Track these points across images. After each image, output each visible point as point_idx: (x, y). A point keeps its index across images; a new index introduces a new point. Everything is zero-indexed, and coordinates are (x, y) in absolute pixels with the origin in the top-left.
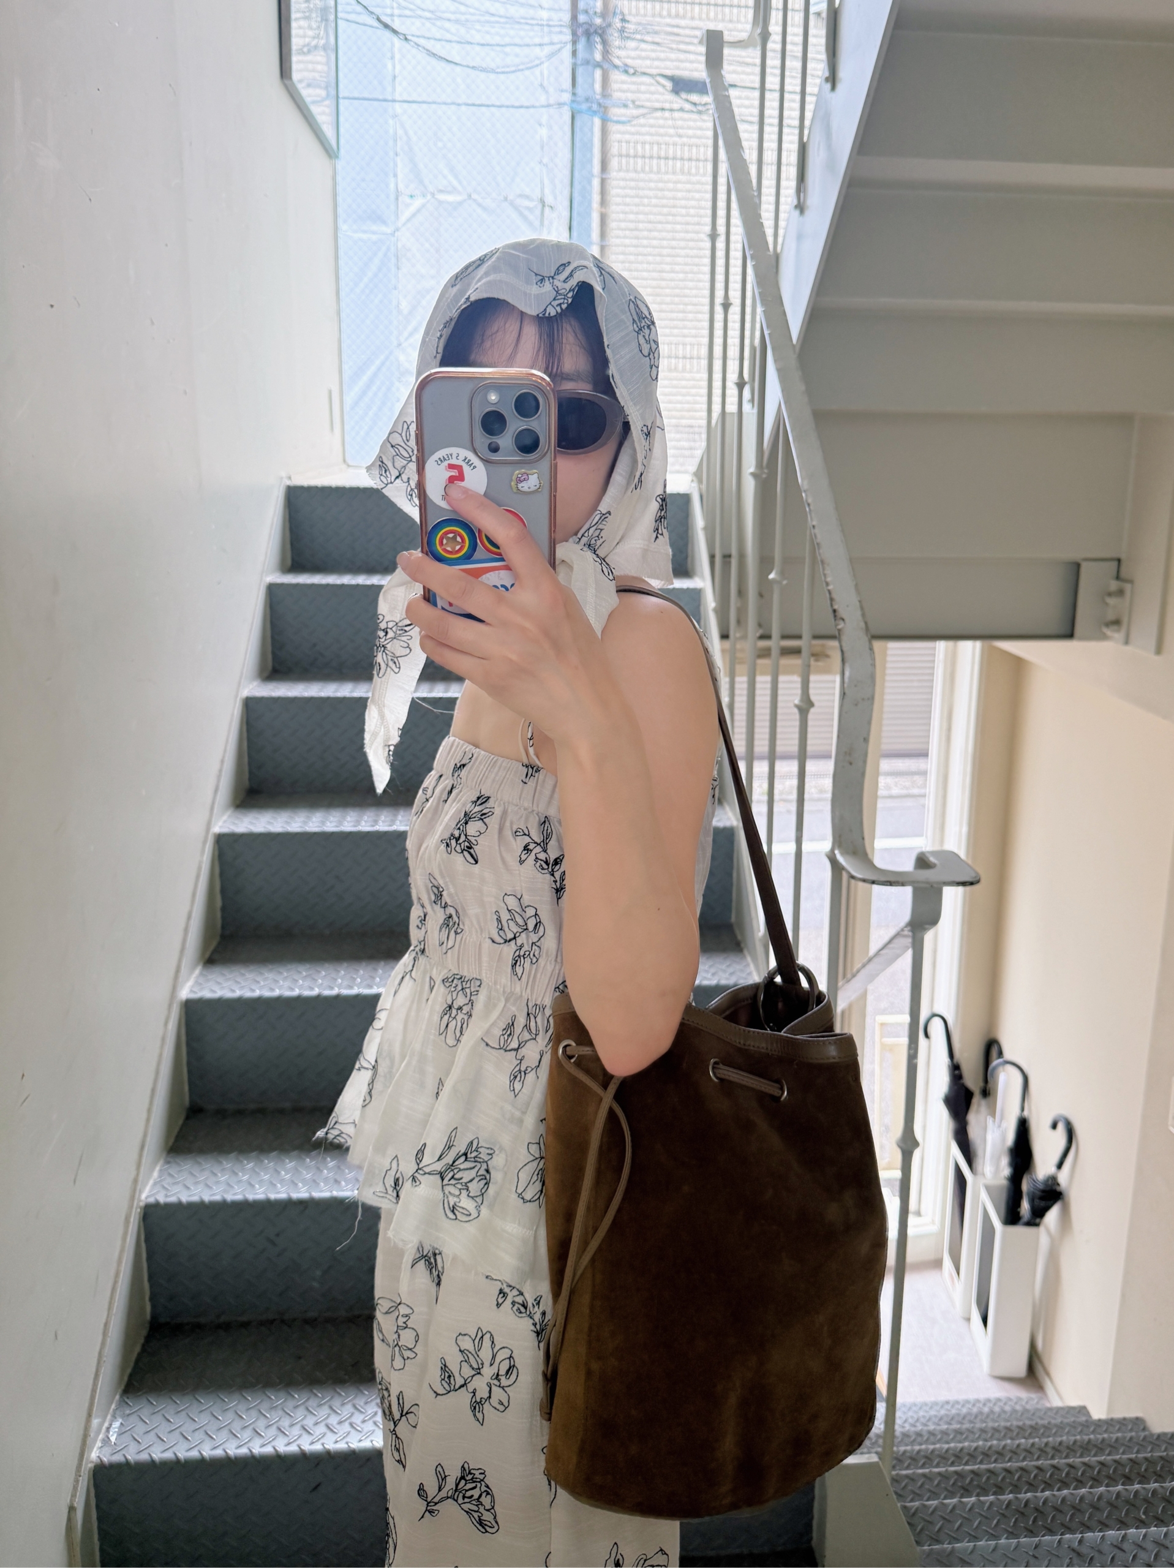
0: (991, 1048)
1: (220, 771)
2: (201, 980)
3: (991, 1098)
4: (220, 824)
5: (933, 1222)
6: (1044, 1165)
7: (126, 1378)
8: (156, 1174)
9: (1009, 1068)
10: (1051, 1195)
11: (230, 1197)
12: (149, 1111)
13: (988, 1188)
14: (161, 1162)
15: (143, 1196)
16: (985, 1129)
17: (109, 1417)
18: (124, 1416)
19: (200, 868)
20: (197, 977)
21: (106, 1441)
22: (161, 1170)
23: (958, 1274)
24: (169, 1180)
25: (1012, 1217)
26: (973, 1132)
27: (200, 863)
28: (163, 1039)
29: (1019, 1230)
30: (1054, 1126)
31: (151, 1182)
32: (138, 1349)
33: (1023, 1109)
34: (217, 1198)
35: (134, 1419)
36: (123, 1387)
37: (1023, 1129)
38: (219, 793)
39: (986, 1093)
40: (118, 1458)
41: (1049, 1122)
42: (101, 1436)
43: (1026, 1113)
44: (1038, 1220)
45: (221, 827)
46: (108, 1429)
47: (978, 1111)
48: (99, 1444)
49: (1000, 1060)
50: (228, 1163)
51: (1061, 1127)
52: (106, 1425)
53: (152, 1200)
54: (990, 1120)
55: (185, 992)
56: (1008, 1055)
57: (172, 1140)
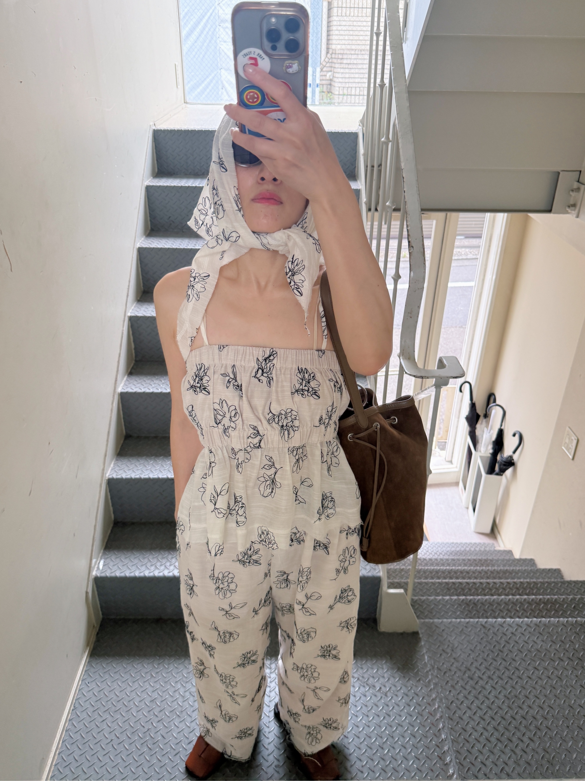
0: (491, 398)
1: (129, 286)
2: (127, 382)
3: (487, 419)
4: (131, 311)
5: (457, 467)
6: (508, 450)
7: (105, 543)
8: (112, 465)
9: (498, 407)
10: (510, 463)
11: (143, 476)
12: (107, 441)
13: (481, 457)
14: (114, 459)
15: (107, 475)
16: (483, 432)
17: (99, 559)
18: (106, 559)
19: (123, 333)
20: (125, 382)
21: (98, 568)
22: (114, 464)
23: (465, 489)
24: (117, 468)
25: (491, 471)
26: (478, 432)
27: (123, 330)
28: (112, 410)
29: (493, 477)
30: (514, 435)
31: (110, 469)
32: (109, 531)
33: (501, 425)
34: (138, 477)
35: (108, 560)
36: (104, 547)
37: (501, 433)
38: (129, 297)
39: (486, 416)
40: (103, 575)
41: (512, 433)
42: (96, 566)
43: (503, 427)
44: (502, 473)
45: (131, 313)
46: (99, 563)
47: (481, 424)
48: (96, 569)
49: (494, 404)
50: (142, 461)
51: (517, 436)
52: (98, 562)
53: (111, 477)
54: (485, 429)
55: (120, 390)
56: (498, 402)
57: (119, 450)
